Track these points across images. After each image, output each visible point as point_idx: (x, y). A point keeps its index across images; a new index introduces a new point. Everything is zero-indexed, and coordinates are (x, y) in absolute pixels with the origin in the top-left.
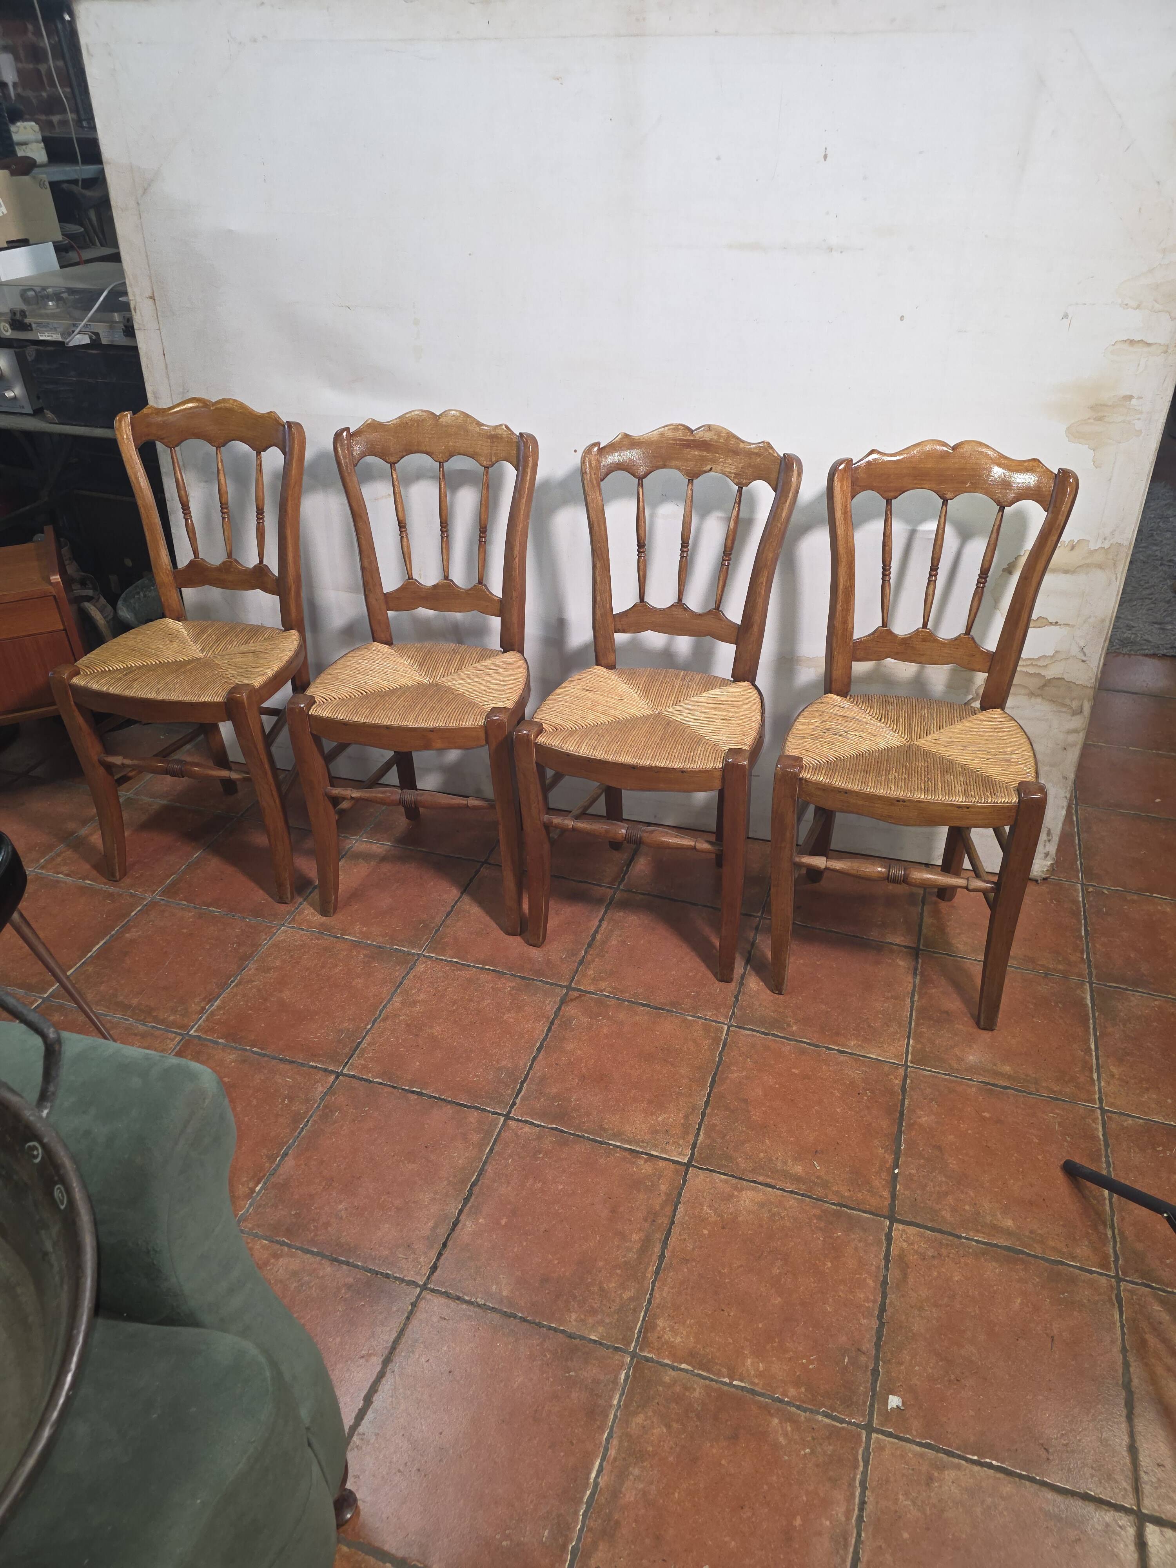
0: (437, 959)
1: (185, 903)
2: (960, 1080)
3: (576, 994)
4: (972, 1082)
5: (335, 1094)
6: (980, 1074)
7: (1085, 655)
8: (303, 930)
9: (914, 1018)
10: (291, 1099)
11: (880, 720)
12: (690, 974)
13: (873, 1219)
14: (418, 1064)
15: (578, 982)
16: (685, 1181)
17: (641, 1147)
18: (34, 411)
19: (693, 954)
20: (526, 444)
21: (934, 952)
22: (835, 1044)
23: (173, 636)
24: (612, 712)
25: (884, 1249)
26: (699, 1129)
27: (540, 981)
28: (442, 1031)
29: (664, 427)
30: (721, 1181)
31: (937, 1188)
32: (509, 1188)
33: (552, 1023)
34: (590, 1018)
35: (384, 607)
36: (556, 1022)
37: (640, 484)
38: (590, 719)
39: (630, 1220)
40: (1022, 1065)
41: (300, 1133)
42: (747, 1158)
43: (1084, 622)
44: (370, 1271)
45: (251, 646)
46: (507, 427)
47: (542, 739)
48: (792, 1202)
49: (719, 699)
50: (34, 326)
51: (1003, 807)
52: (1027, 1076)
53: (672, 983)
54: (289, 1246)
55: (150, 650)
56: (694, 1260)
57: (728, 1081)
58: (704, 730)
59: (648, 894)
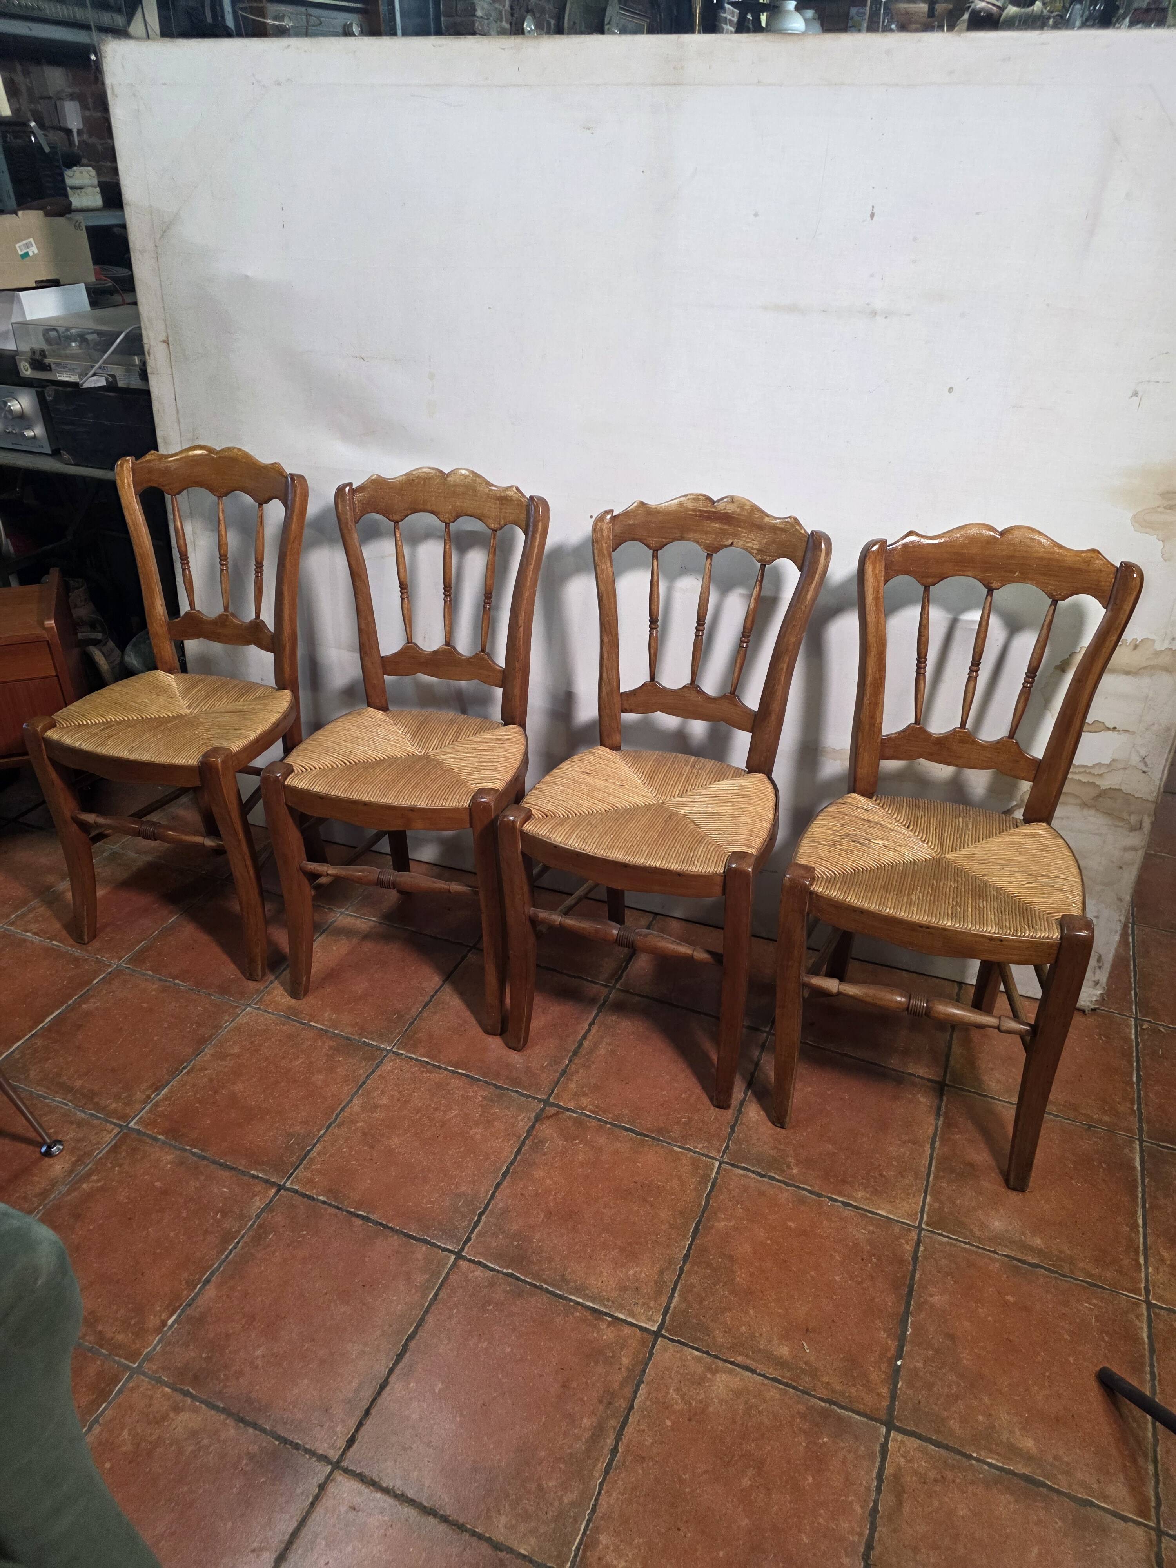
0: (407, 1057)
1: (150, 973)
2: (981, 1251)
3: (554, 1110)
4: (996, 1256)
5: (273, 1211)
6: (1006, 1246)
7: (1146, 765)
8: (269, 1012)
9: (933, 1169)
10: (224, 1214)
11: (908, 827)
12: (683, 1096)
13: (867, 1424)
14: (369, 1181)
15: (558, 1096)
16: (651, 1354)
17: (606, 1307)
18: (52, 451)
19: (688, 1071)
20: (536, 507)
21: (962, 1090)
22: (840, 1193)
23: (161, 690)
24: (611, 800)
25: (877, 1464)
26: (674, 1290)
27: (516, 1092)
28: (401, 1144)
29: (684, 496)
30: (693, 1359)
31: (946, 1390)
32: (449, 1347)
33: (523, 1144)
34: (566, 1140)
35: (380, 671)
36: (527, 1142)
37: (655, 556)
38: (586, 805)
39: (582, 1400)
40: (1056, 1238)
41: (227, 1257)
42: (726, 1332)
43: (1147, 729)
44: (279, 1438)
45: (241, 705)
46: (517, 489)
47: (528, 827)
48: (773, 1393)
49: (729, 792)
50: (53, 366)
51: (1042, 944)
52: (1061, 1252)
53: (662, 1105)
54: (193, 1397)
55: (134, 704)
56: (651, 1458)
57: (713, 1231)
58: (709, 827)
59: (647, 997)
